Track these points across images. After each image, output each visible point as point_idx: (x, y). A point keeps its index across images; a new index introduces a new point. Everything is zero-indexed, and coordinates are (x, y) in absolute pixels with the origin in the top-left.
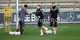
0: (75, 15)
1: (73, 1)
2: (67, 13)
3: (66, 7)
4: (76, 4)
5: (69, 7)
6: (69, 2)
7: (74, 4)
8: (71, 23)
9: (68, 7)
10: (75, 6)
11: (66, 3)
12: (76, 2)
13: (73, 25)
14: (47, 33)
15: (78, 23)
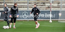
0: (28, 13)
1: (27, 2)
2: (22, 12)
3: (21, 7)
4: (29, 5)
5: (24, 7)
6: (24, 3)
7: (28, 5)
8: (25, 20)
9: (23, 7)
10: (29, 6)
11: (21, 4)
12: (30, 3)
13: (26, 22)
14: (4, 28)
15: (31, 20)
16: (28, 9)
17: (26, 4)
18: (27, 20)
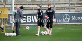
1: (68, 3)
2: (63, 14)
3: (62, 8)
4: (71, 6)
5: (65, 9)
6: (65, 4)
7: (69, 6)
8: (66, 25)
9: (63, 8)
10: (70, 8)
11: (61, 5)
12: (71, 4)
14: (42, 34)
15: (73, 25)
16: (70, 11)
17: (67, 5)
18: (69, 24)
